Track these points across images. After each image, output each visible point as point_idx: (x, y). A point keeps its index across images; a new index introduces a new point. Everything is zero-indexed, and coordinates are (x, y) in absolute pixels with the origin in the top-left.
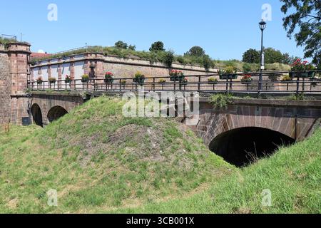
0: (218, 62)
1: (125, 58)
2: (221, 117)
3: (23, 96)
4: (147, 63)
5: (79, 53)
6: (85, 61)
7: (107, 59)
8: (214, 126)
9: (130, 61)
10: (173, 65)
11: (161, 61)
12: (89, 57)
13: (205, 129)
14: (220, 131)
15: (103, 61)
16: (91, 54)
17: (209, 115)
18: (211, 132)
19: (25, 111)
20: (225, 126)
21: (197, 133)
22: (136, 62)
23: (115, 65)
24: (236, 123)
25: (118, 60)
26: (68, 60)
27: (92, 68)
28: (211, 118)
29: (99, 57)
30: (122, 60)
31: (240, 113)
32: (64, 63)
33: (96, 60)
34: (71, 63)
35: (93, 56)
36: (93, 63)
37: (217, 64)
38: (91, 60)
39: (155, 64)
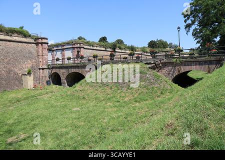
0: (138, 48)
1: (93, 46)
2: (177, 68)
3: (46, 69)
4: (103, 49)
5: (68, 44)
6: (74, 48)
7: (85, 47)
8: (174, 72)
9: (95, 48)
10: (116, 50)
11: (110, 48)
12: (76, 46)
13: (169, 74)
14: (177, 74)
15: (83, 48)
16: (77, 44)
17: (171, 67)
18: (173, 75)
19: (47, 77)
20: (179, 71)
21: (165, 76)
22: (98, 48)
23: (88, 50)
24: (184, 70)
25: (89, 47)
26: (60, 48)
27: (78, 52)
28: (172, 69)
29: (82, 45)
30: (91, 48)
31: (185, 65)
32: (57, 49)
33: (80, 48)
34: (63, 50)
35: (78, 45)
36: (79, 49)
37: (137, 49)
38: (77, 48)
39: (107, 50)
